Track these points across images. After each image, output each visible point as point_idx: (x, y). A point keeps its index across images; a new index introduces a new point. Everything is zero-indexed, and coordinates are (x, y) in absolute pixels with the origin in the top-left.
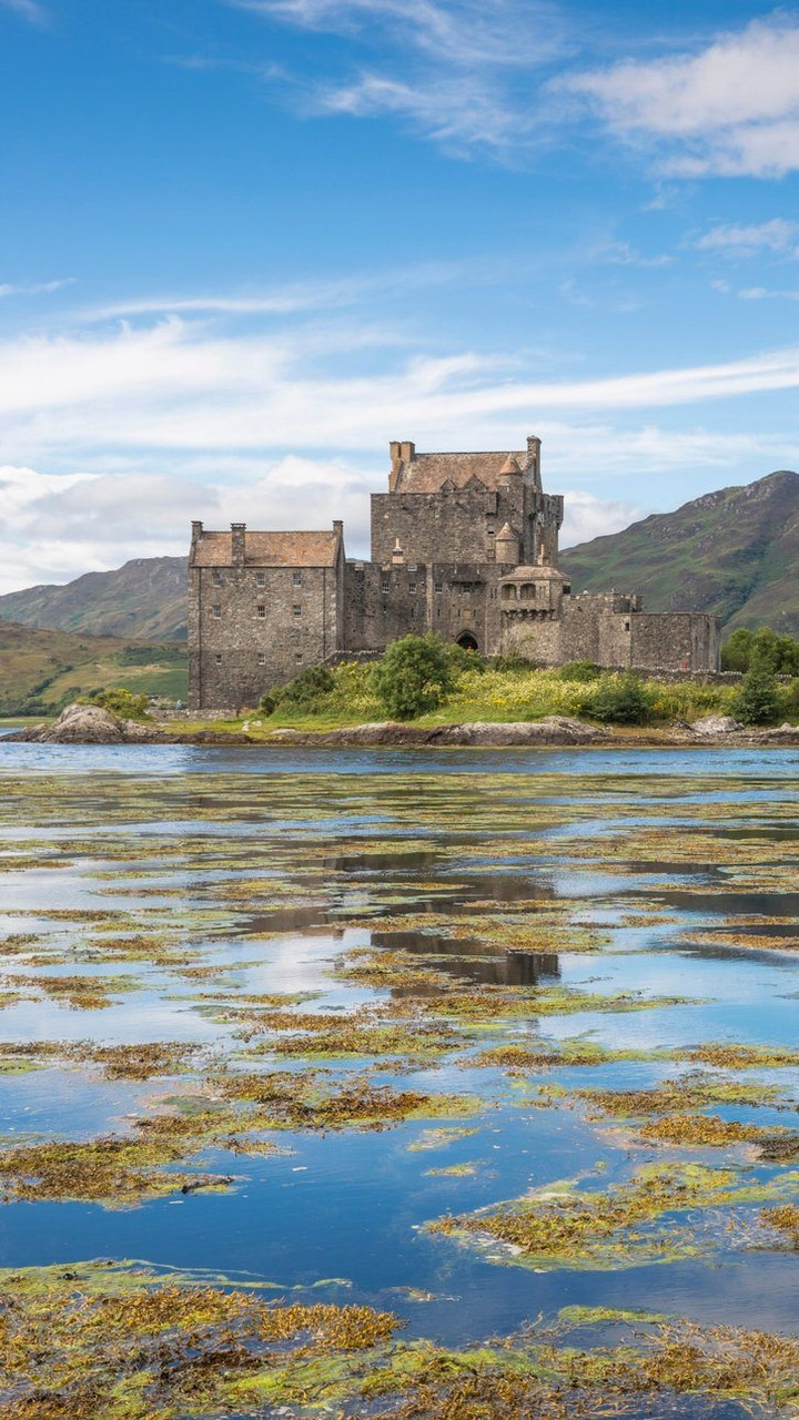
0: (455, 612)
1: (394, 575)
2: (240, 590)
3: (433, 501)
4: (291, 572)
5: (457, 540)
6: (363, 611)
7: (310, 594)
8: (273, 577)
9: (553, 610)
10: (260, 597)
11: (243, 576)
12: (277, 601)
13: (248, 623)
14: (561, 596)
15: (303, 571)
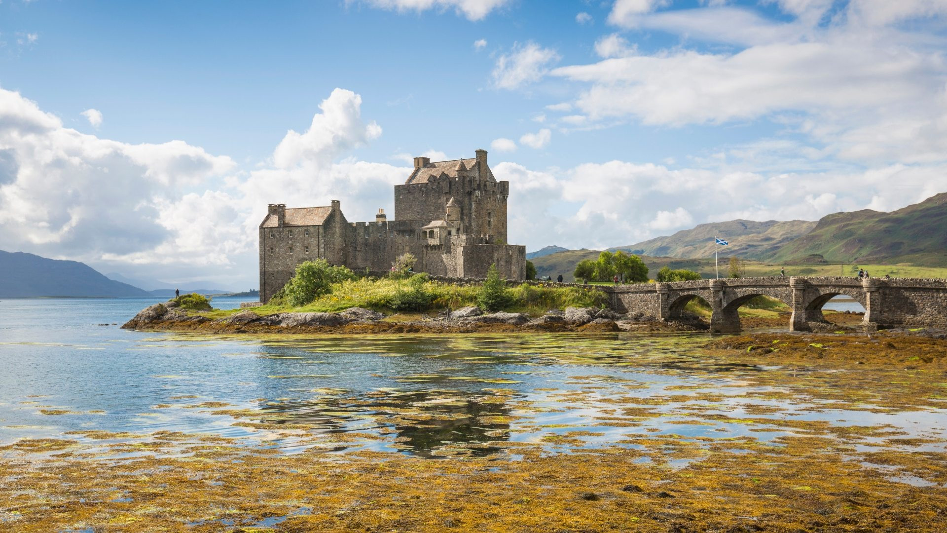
0: (400, 247)
1: (371, 228)
2: (281, 239)
3: (421, 187)
4: (303, 229)
5: (433, 208)
6: (356, 248)
7: (312, 240)
8: (296, 231)
9: (442, 245)
10: (290, 242)
11: (283, 231)
12: (298, 244)
13: (285, 256)
14: (446, 236)
15: (309, 228)
